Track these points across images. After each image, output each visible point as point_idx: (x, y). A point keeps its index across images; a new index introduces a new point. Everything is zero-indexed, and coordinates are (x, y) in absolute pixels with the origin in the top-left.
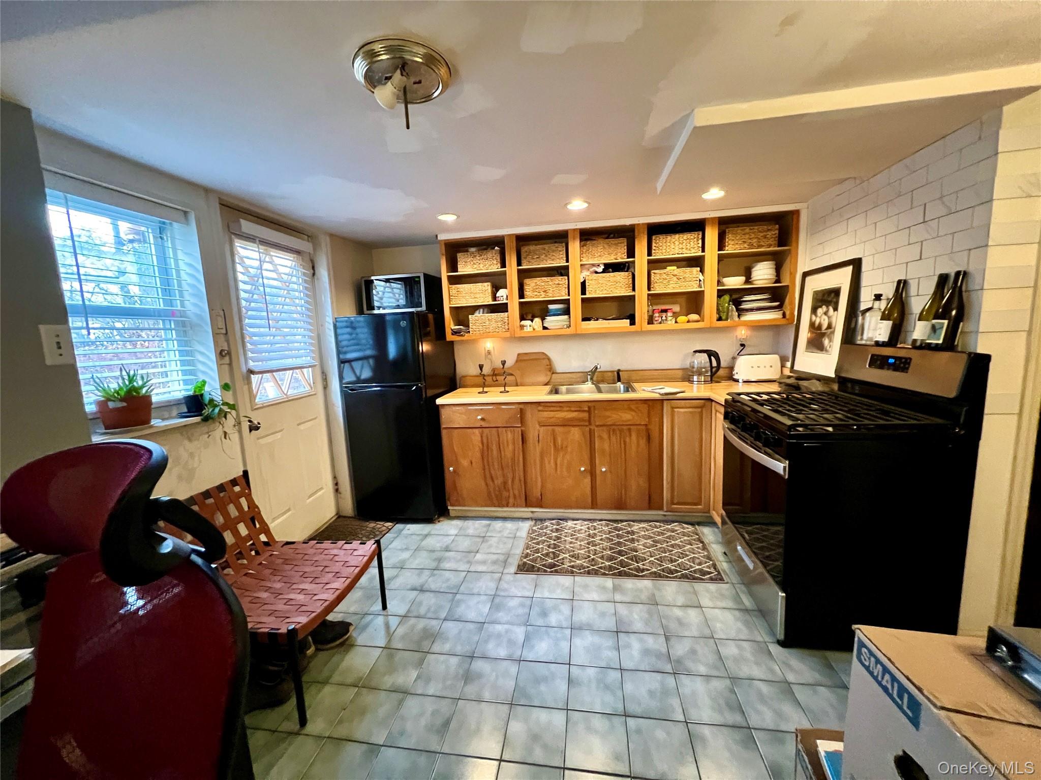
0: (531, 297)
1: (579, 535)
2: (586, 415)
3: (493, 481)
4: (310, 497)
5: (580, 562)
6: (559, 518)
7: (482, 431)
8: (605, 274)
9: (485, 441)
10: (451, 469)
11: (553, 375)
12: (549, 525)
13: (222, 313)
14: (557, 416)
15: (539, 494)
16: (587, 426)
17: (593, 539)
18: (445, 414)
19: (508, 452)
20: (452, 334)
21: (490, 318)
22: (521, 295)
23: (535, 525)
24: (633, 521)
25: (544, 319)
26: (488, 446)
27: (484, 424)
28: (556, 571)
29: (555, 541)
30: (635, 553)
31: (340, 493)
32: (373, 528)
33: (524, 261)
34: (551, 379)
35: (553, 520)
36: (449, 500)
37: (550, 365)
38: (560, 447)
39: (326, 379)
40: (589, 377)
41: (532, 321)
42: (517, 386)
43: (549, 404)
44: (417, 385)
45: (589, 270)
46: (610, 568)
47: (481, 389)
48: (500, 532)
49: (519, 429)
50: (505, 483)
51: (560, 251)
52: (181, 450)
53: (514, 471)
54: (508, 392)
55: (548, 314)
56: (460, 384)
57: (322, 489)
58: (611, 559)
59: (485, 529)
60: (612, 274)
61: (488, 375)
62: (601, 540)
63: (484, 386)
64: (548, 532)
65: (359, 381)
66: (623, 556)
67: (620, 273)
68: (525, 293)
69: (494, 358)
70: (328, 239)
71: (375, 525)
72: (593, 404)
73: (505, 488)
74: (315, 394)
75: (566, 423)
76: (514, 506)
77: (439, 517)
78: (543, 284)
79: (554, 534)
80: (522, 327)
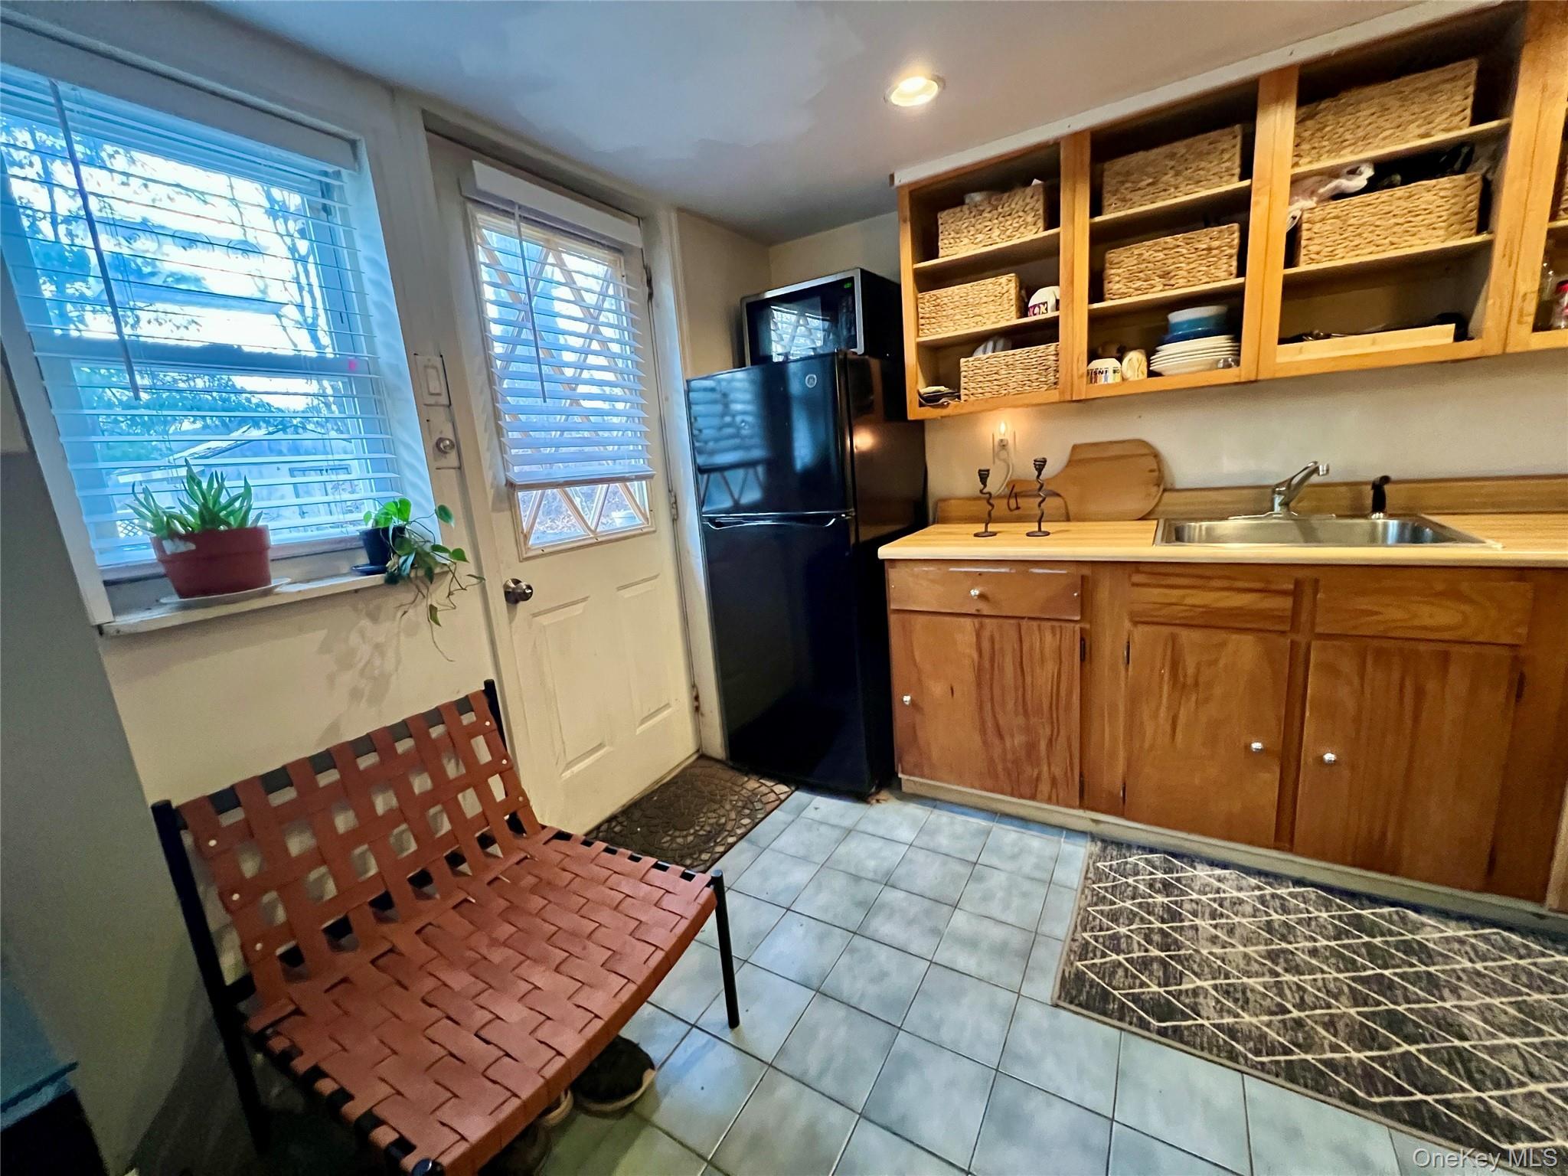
0: (1123, 295)
1: (1236, 920)
2: (1287, 603)
3: (1001, 737)
4: (643, 721)
5: (1254, 1020)
6: (1171, 849)
7: (982, 626)
8: (1376, 194)
9: (986, 645)
10: (907, 699)
11: (1166, 494)
12: (1142, 864)
13: (438, 361)
14: (1189, 601)
15: (1120, 785)
16: (1283, 633)
17: (1284, 945)
18: (895, 579)
19: (1043, 676)
20: (921, 405)
21: (1010, 360)
22: (1097, 291)
23: (1102, 857)
24: (1417, 909)
25: (1155, 352)
26: (992, 660)
27: (986, 609)
28: (1177, 1034)
29: (1163, 921)
30: (1457, 1043)
31: (702, 715)
32: (754, 792)
33: (1108, 200)
34: (1157, 505)
35: (1152, 851)
36: (900, 761)
37: (1160, 470)
38: (1190, 681)
39: (676, 503)
40: (1278, 500)
41: (1120, 360)
42: (1068, 519)
43: (1163, 569)
44: (838, 516)
45: (1313, 193)
46: (1368, 1078)
47: (980, 528)
48: (1014, 857)
49: (1078, 627)
50: (1031, 747)
51: (1223, 151)
52: (354, 639)
53: (1055, 723)
54: (1048, 534)
55: (1168, 337)
56: (934, 514)
57: (667, 706)
58: (1365, 1039)
59: (978, 843)
60: (1400, 191)
61: (1000, 497)
62: (1313, 952)
63: (989, 519)
64: (1141, 887)
65: (737, 507)
66: (1410, 1040)
67: (1433, 182)
68: (1107, 286)
69: (1014, 460)
70: (674, 216)
71: (757, 785)
72: (1307, 573)
73: (1029, 755)
74: (654, 532)
75: (1211, 621)
76: (1049, 801)
77: (878, 792)
78: (1161, 255)
79: (1160, 899)
80: (1093, 376)
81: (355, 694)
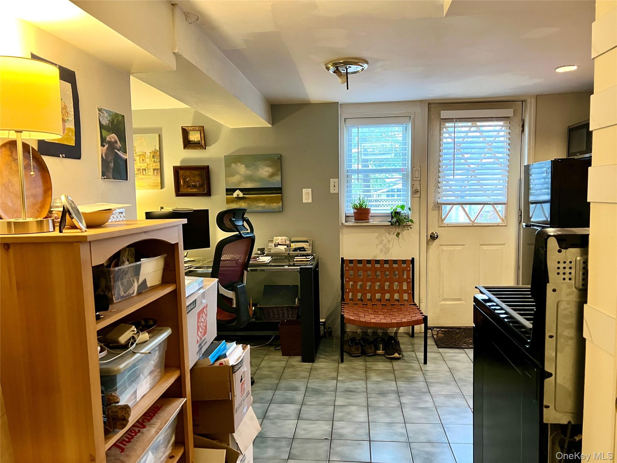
13: (419, 169)
81: (381, 250)
